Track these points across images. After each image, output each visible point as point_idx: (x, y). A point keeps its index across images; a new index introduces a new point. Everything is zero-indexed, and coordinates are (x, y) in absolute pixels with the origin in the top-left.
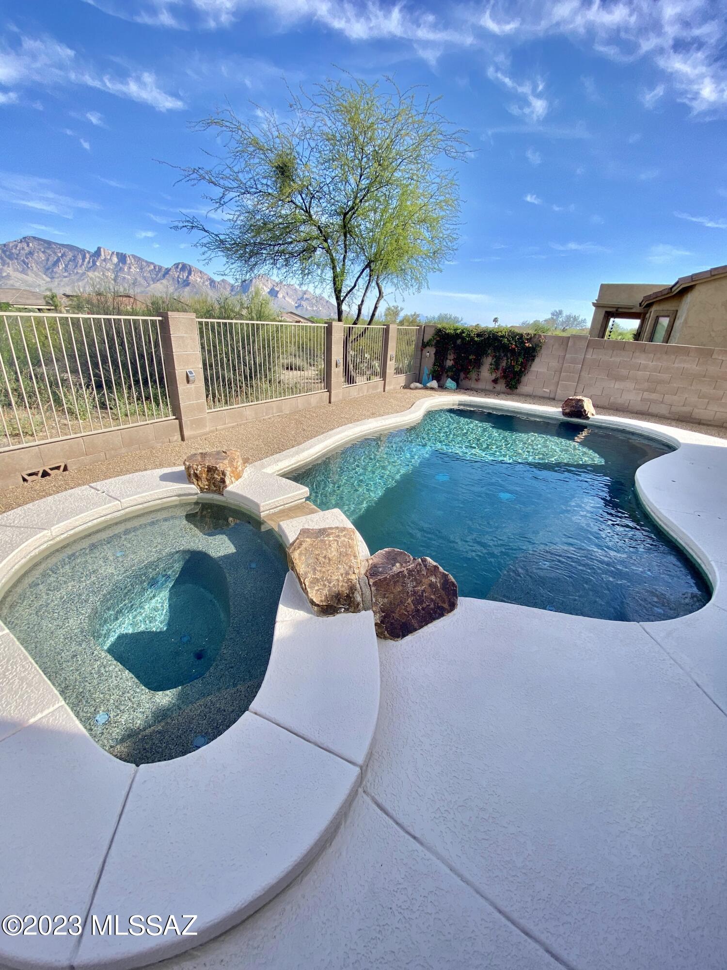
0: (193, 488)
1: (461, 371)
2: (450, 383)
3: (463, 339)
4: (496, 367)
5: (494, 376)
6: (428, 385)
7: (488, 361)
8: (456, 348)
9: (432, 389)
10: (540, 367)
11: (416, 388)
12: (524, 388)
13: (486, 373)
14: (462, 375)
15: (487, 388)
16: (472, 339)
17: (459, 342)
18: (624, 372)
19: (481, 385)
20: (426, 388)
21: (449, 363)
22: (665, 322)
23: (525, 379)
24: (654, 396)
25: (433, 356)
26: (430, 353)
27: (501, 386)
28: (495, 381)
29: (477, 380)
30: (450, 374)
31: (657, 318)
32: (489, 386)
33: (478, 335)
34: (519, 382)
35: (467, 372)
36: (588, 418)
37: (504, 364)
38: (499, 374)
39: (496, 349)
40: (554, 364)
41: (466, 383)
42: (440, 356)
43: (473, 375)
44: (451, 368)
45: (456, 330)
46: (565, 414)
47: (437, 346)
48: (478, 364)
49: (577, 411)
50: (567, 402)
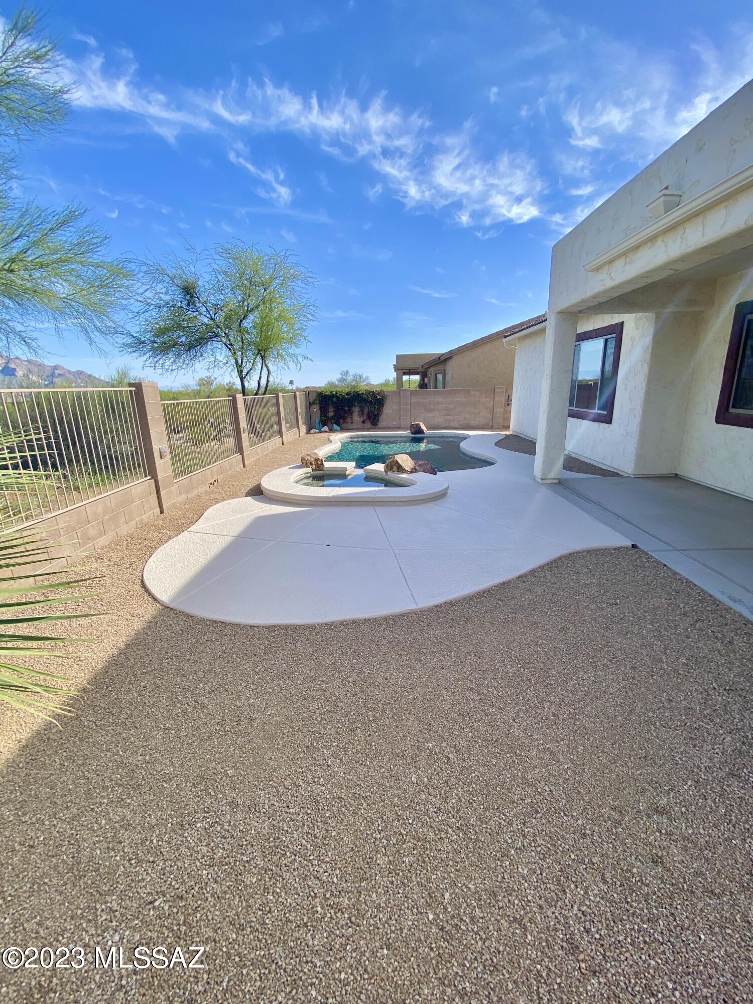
0: (309, 470)
1: (341, 418)
2: (336, 427)
3: (338, 397)
4: (362, 413)
5: (362, 419)
6: (323, 429)
7: (356, 410)
8: (334, 404)
9: (326, 432)
10: (388, 410)
11: (315, 433)
12: (380, 424)
13: (356, 417)
14: (341, 421)
15: (360, 427)
16: (344, 397)
17: (335, 399)
18: (432, 407)
19: (354, 426)
20: (321, 432)
21: (331, 414)
22: (440, 377)
23: (381, 418)
24: (450, 417)
25: (319, 411)
26: (316, 409)
27: (368, 424)
28: (363, 422)
29: (352, 423)
30: (333, 421)
31: (436, 375)
32: (361, 425)
33: (347, 394)
34: (378, 420)
35: (344, 418)
36: (424, 433)
37: (366, 411)
38: (365, 417)
39: (359, 402)
40: (395, 407)
41: (344, 426)
42: (323, 410)
43: (348, 420)
44: (333, 417)
45: (331, 392)
46: (412, 433)
47: (320, 404)
48: (350, 412)
49: (417, 430)
50: (412, 426)
